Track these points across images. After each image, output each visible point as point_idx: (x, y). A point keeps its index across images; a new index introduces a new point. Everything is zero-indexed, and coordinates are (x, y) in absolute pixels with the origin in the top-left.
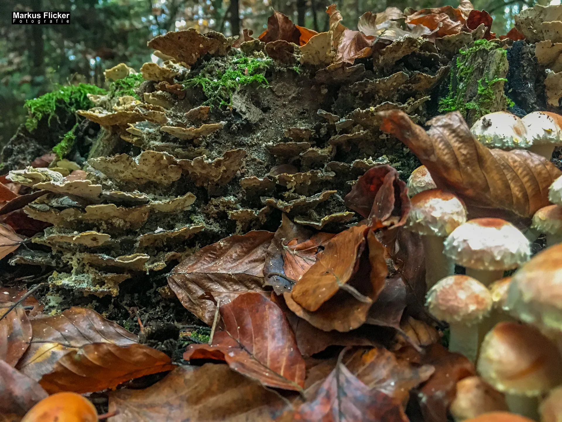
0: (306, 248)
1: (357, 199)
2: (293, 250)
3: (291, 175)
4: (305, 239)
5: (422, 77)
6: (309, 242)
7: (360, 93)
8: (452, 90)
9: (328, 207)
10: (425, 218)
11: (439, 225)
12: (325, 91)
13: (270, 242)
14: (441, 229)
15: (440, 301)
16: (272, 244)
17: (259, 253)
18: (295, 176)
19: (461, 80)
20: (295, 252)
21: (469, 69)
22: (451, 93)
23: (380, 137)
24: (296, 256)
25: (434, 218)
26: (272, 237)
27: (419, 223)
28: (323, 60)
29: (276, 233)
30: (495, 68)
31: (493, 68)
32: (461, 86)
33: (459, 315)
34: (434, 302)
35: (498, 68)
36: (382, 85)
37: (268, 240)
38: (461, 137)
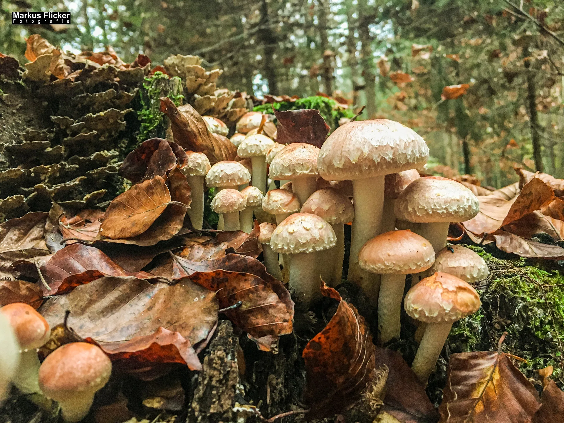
0: (76, 222)
1: (129, 168)
2: (67, 225)
3: (48, 166)
4: (72, 216)
5: (124, 95)
6: (76, 218)
7: (80, 105)
8: (145, 105)
9: (71, 196)
10: (193, 164)
11: (202, 168)
12: (45, 103)
13: (46, 222)
14: (204, 169)
15: (224, 201)
16: (48, 222)
17: (36, 232)
18: (50, 167)
19: (151, 98)
20: (69, 226)
21: (156, 90)
22: (146, 107)
23: (100, 139)
24: (70, 230)
25: (199, 164)
26: (47, 216)
27: (190, 168)
28: (41, 77)
29: (50, 212)
30: (177, 88)
31: (176, 89)
32: (152, 101)
33: (236, 206)
34: (220, 204)
35: (178, 88)
36: (99, 98)
37: (43, 220)
38: (197, 118)
